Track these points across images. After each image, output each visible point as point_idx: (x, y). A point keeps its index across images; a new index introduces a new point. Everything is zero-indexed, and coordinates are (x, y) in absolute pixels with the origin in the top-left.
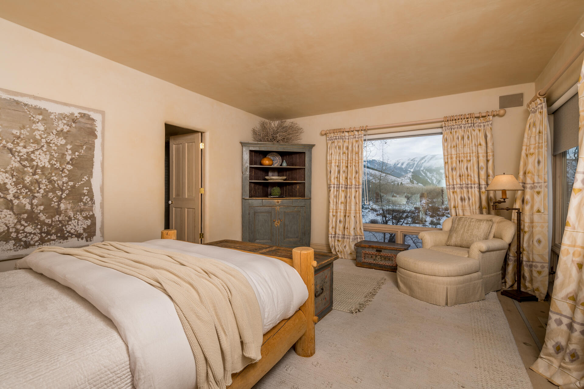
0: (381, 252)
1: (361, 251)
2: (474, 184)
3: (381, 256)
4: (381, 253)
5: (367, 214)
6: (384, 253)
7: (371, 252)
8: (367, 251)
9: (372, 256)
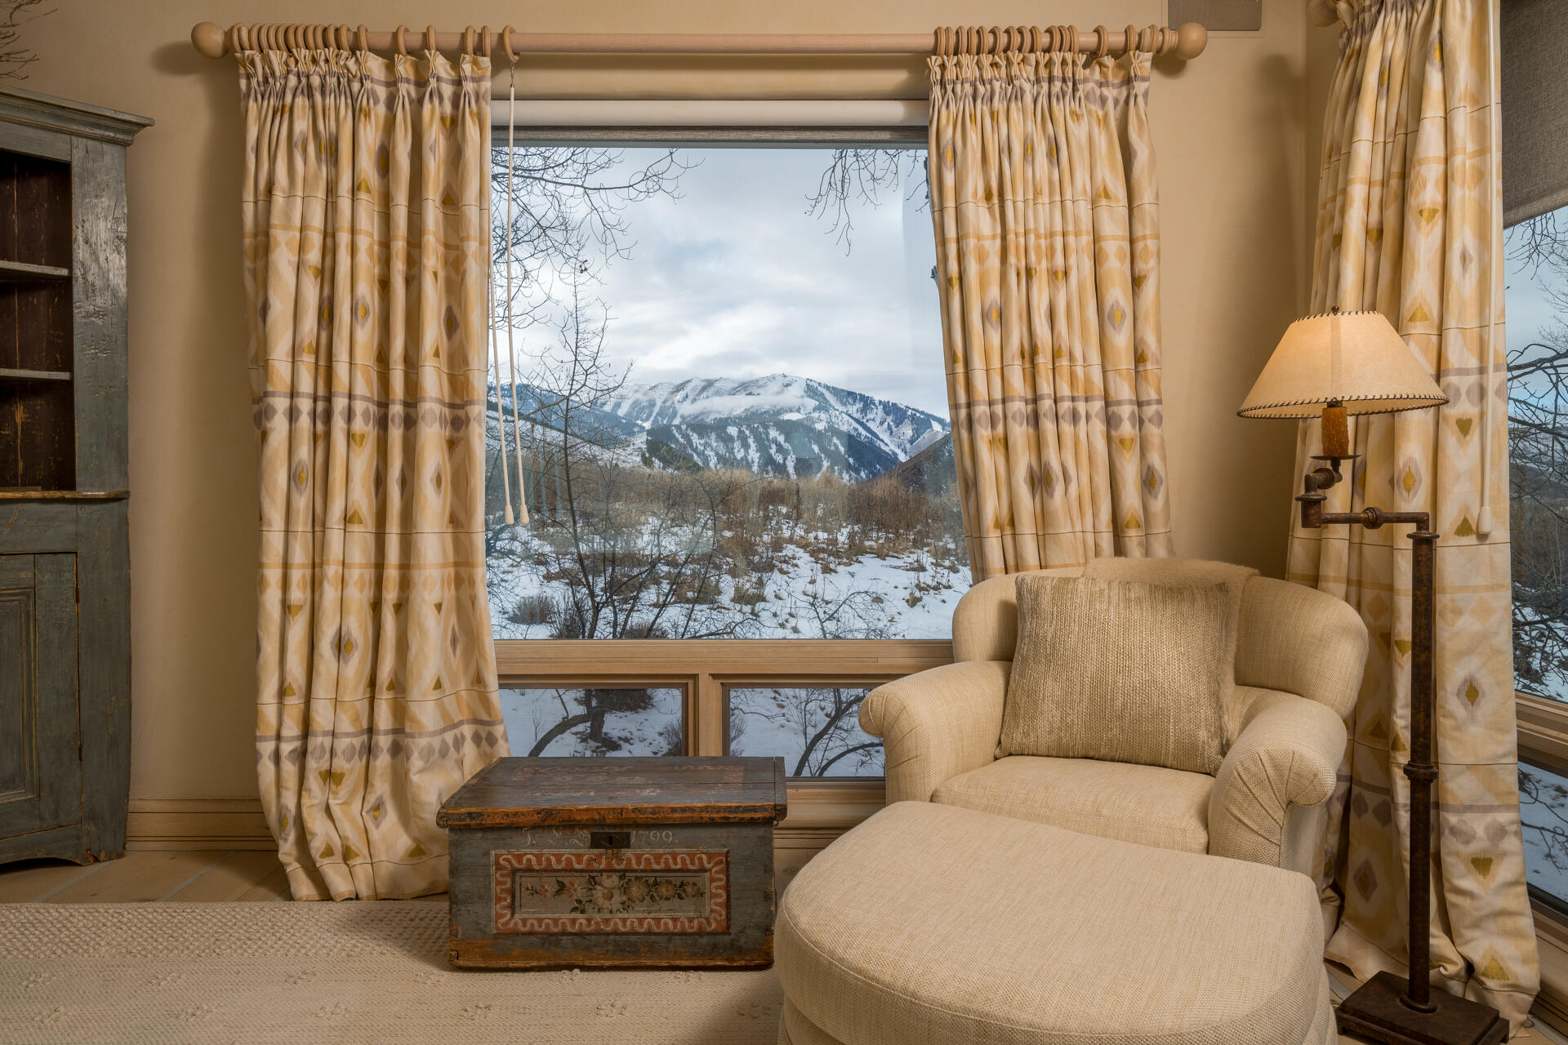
0: (628, 846)
1: (487, 854)
2: (1087, 400)
3: (623, 874)
4: (628, 853)
5: (509, 577)
6: (647, 853)
7: (558, 857)
8: (530, 850)
9: (566, 881)
